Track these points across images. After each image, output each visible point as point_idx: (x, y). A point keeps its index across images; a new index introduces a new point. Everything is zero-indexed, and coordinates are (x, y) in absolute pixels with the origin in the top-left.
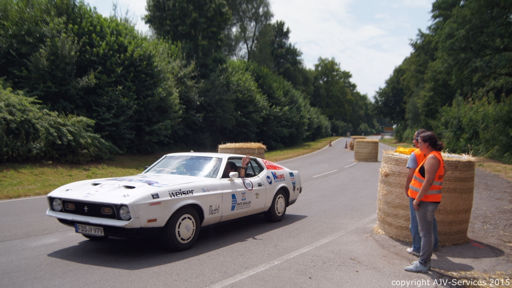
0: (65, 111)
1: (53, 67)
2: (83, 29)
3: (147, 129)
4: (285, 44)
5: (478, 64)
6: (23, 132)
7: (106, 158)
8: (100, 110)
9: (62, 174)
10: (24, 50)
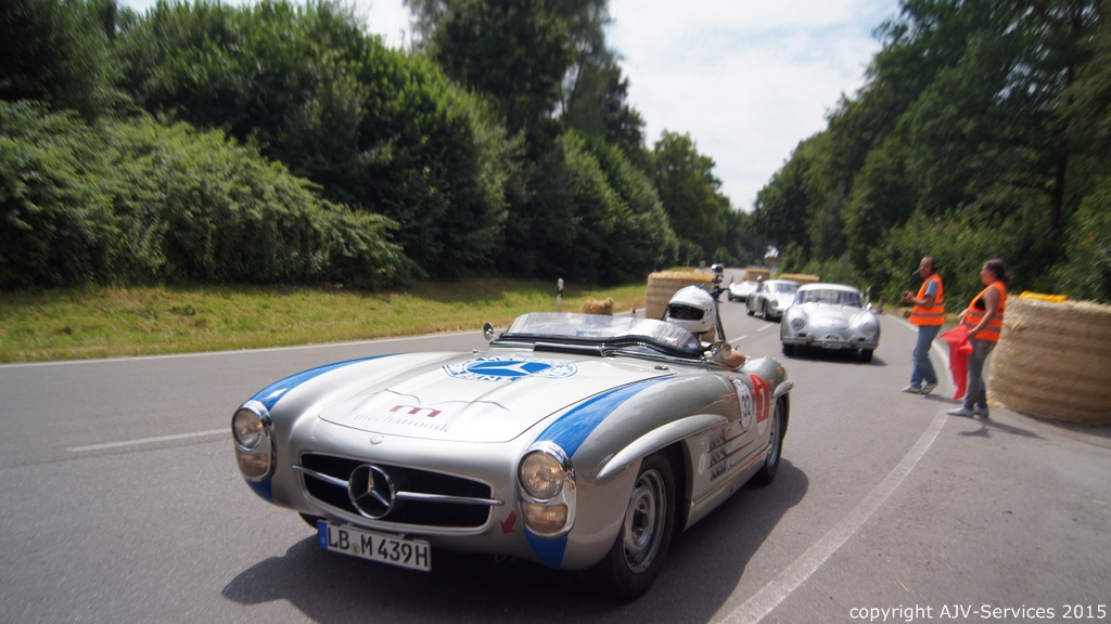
2: (371, 69)
3: (458, 239)
5: (975, 164)
6: (298, 235)
7: (408, 284)
8: (394, 204)
9: (359, 304)
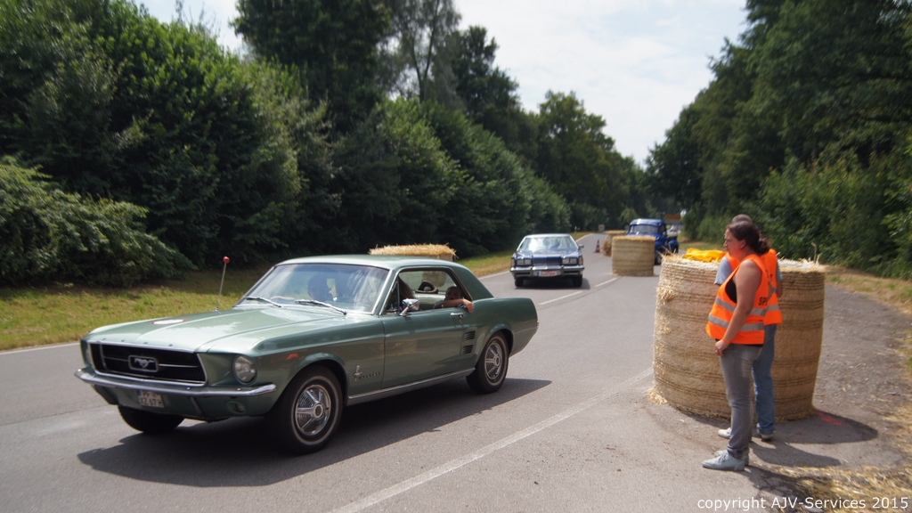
0: (93, 193)
1: (71, 114)
2: (125, 43)
3: (240, 223)
4: (486, 67)
5: (825, 101)
6: (19, 232)
7: (169, 276)
8: (154, 190)
9: (90, 305)
10: (17, 82)
